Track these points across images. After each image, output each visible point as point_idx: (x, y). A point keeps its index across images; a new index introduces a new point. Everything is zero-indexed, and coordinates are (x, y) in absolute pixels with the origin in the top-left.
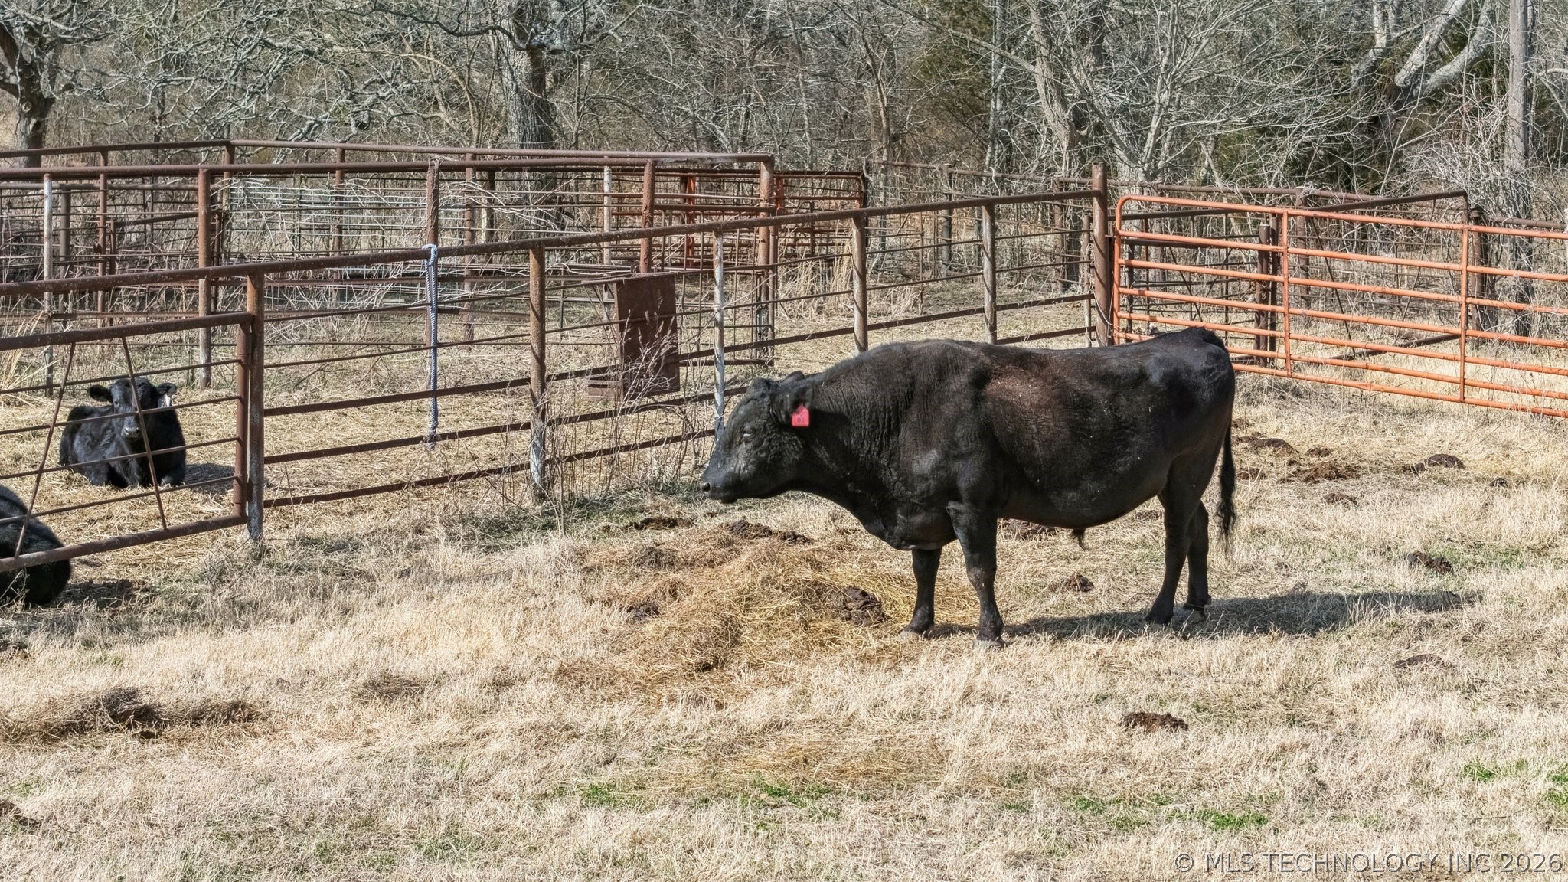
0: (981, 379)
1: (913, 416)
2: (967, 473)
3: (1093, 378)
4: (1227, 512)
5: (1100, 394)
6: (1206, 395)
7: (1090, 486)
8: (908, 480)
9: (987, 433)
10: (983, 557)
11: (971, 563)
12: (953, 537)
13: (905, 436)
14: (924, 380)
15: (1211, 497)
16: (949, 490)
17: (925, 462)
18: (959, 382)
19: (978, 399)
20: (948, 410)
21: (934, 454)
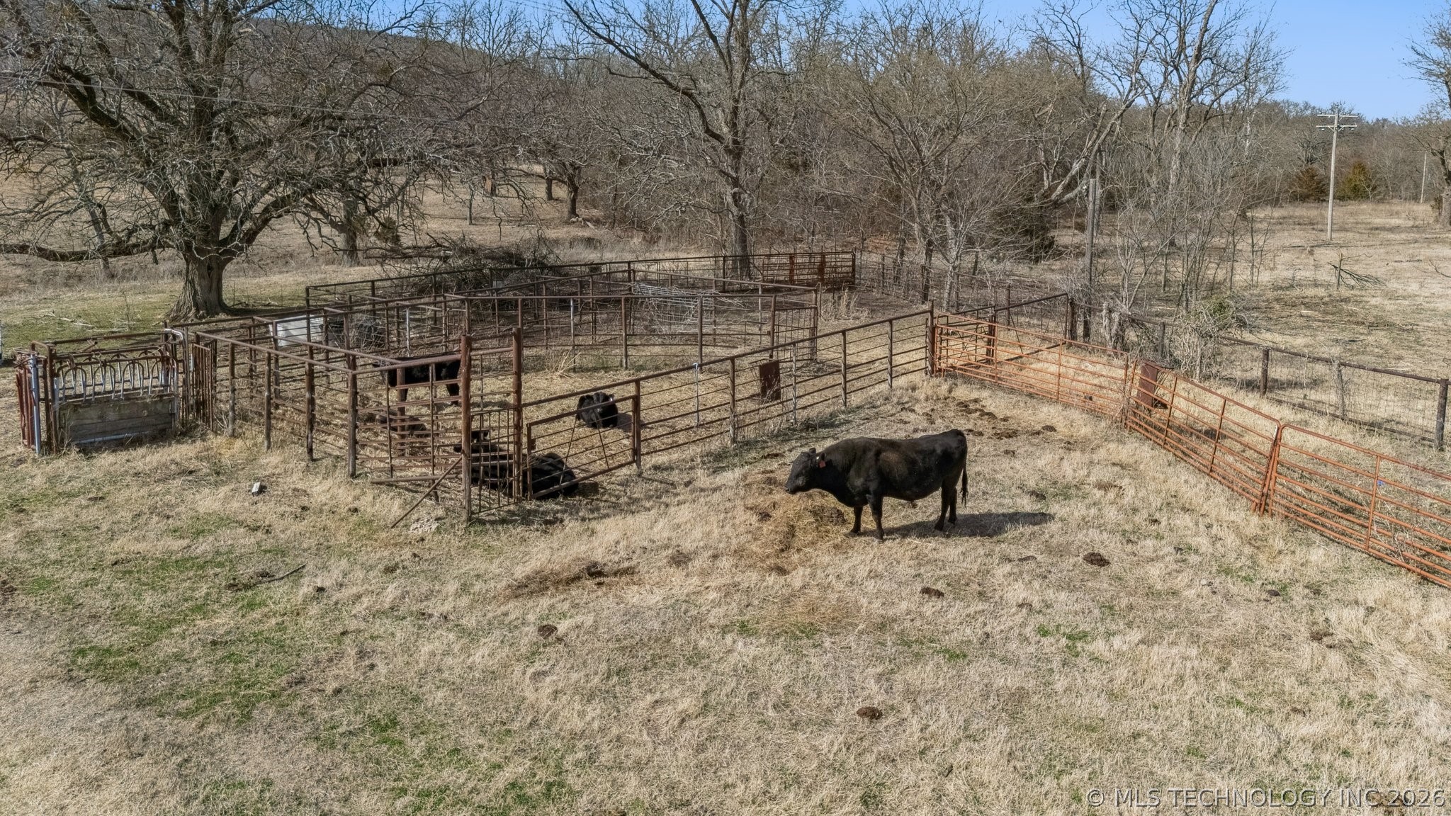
0: (878, 453)
1: (855, 466)
2: (873, 486)
3: (917, 452)
4: (964, 490)
5: (919, 458)
6: (957, 456)
7: (915, 489)
8: (854, 487)
9: (880, 472)
10: (878, 512)
11: (874, 514)
12: (866, 503)
13: (852, 472)
14: (859, 454)
15: (959, 487)
16: (867, 491)
17: (859, 482)
18: (871, 454)
19: (877, 460)
20: (867, 464)
21: (862, 480)
